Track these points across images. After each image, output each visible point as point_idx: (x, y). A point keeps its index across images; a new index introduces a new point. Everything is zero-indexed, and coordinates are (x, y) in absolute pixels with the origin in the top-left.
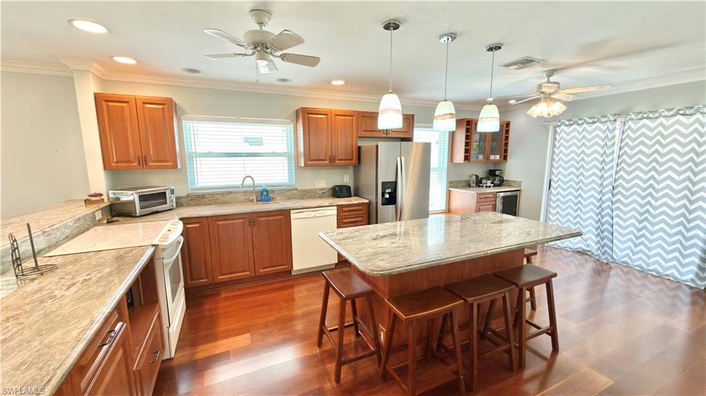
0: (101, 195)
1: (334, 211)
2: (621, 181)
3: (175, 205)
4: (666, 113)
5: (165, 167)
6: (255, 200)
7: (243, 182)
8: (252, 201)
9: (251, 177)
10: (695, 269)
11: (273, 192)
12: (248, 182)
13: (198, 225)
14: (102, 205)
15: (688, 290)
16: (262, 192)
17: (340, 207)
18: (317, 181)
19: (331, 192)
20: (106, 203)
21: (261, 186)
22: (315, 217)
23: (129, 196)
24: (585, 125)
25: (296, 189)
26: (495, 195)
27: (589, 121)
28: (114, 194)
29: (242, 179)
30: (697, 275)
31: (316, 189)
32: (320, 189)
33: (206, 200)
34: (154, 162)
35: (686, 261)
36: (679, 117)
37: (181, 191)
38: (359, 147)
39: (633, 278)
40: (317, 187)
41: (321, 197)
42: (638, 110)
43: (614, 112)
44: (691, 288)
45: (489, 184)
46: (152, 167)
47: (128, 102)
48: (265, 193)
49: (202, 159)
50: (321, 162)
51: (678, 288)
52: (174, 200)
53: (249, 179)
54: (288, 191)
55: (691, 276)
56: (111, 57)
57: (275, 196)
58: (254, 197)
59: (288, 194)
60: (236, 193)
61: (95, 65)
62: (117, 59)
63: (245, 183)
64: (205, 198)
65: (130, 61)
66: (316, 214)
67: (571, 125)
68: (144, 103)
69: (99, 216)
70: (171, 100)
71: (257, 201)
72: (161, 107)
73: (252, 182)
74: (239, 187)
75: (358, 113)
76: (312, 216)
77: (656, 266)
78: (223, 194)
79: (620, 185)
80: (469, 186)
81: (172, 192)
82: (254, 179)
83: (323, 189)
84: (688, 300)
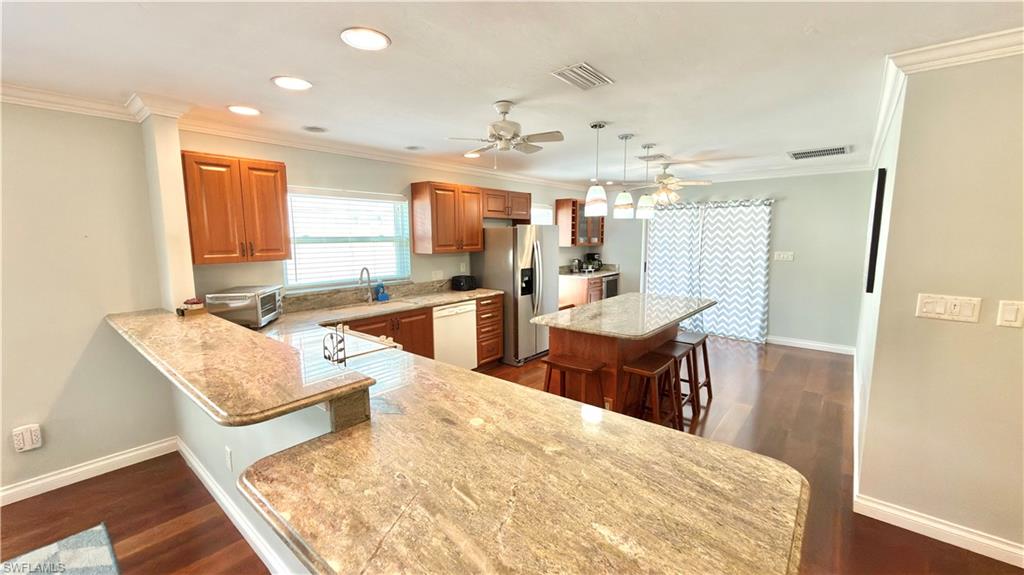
1: (472, 306)
2: (705, 261)
3: (281, 312)
4: (733, 204)
5: (276, 258)
6: (371, 300)
7: (361, 275)
8: (367, 300)
9: (367, 270)
10: (759, 329)
11: (388, 288)
15: (755, 347)
16: (378, 288)
17: (479, 300)
18: (433, 272)
19: (448, 285)
21: (376, 281)
23: (245, 300)
24: (674, 211)
25: (413, 283)
26: (601, 278)
27: (679, 207)
28: (216, 298)
30: (760, 334)
31: (433, 282)
32: (437, 282)
33: (308, 303)
34: (259, 251)
35: (753, 323)
36: (741, 208)
38: (484, 229)
39: (718, 345)
40: (434, 279)
41: (440, 291)
42: (714, 199)
43: (697, 199)
44: (757, 344)
45: (590, 269)
46: (257, 259)
48: (381, 290)
49: (301, 245)
50: (448, 248)
51: (750, 346)
52: (281, 304)
54: (404, 285)
55: (757, 335)
56: (227, 107)
57: (391, 293)
58: (369, 296)
59: (404, 289)
60: (345, 291)
61: (187, 110)
62: (235, 109)
63: (363, 277)
64: (307, 300)
65: (253, 112)
66: (457, 310)
67: (662, 209)
68: (250, 169)
70: (277, 162)
72: (273, 174)
73: (366, 276)
74: (357, 283)
75: (484, 190)
77: (733, 332)
78: (330, 293)
79: (705, 264)
80: (571, 272)
81: (279, 292)
82: (370, 272)
83: (441, 281)
84: (755, 355)
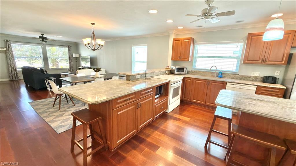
0: (169, 67)
1: (254, 88)
3: (186, 73)
5: (186, 60)
6: (215, 76)
7: (211, 68)
8: (214, 76)
9: (216, 67)
11: (225, 74)
12: (214, 68)
13: (189, 80)
14: (169, 70)
16: (219, 73)
17: (259, 87)
18: (252, 72)
20: (170, 69)
21: (219, 71)
22: (240, 88)
23: (174, 68)
25: (238, 75)
28: (172, 67)
29: (211, 67)
31: (251, 76)
32: (254, 77)
33: (197, 73)
34: (183, 58)
37: (189, 69)
46: (182, 60)
47: (180, 40)
48: (220, 74)
52: (186, 71)
53: (215, 67)
54: (233, 75)
56: (177, 28)
57: (225, 76)
58: (215, 75)
61: (174, 31)
62: (179, 28)
63: (212, 69)
64: (197, 72)
65: (181, 28)
66: (242, 87)
68: (184, 40)
69: (167, 72)
70: (192, 38)
71: (216, 77)
72: (188, 40)
73: (215, 69)
74: (209, 70)
76: (239, 87)
78: (203, 72)
81: (186, 68)
82: (217, 67)
